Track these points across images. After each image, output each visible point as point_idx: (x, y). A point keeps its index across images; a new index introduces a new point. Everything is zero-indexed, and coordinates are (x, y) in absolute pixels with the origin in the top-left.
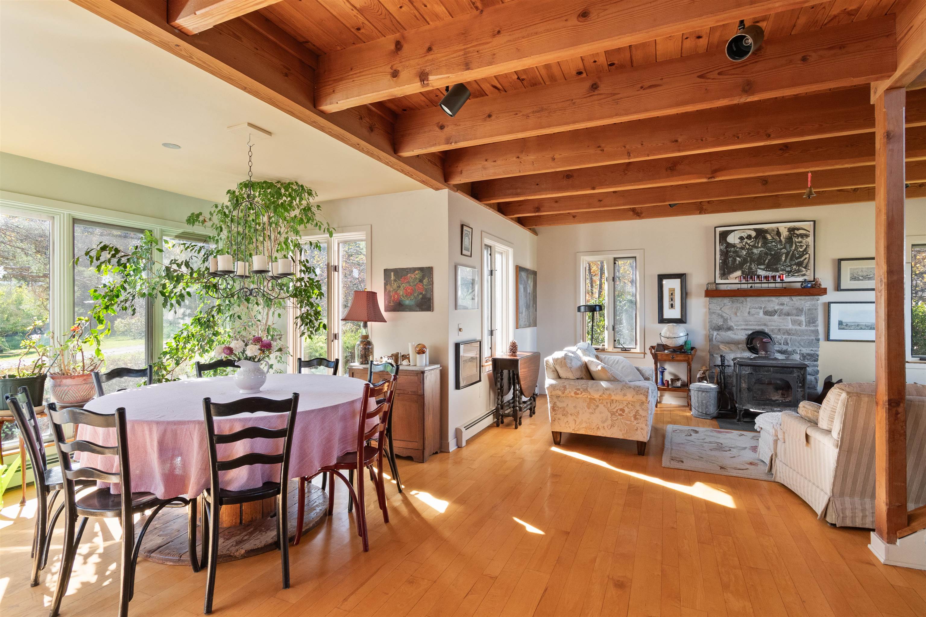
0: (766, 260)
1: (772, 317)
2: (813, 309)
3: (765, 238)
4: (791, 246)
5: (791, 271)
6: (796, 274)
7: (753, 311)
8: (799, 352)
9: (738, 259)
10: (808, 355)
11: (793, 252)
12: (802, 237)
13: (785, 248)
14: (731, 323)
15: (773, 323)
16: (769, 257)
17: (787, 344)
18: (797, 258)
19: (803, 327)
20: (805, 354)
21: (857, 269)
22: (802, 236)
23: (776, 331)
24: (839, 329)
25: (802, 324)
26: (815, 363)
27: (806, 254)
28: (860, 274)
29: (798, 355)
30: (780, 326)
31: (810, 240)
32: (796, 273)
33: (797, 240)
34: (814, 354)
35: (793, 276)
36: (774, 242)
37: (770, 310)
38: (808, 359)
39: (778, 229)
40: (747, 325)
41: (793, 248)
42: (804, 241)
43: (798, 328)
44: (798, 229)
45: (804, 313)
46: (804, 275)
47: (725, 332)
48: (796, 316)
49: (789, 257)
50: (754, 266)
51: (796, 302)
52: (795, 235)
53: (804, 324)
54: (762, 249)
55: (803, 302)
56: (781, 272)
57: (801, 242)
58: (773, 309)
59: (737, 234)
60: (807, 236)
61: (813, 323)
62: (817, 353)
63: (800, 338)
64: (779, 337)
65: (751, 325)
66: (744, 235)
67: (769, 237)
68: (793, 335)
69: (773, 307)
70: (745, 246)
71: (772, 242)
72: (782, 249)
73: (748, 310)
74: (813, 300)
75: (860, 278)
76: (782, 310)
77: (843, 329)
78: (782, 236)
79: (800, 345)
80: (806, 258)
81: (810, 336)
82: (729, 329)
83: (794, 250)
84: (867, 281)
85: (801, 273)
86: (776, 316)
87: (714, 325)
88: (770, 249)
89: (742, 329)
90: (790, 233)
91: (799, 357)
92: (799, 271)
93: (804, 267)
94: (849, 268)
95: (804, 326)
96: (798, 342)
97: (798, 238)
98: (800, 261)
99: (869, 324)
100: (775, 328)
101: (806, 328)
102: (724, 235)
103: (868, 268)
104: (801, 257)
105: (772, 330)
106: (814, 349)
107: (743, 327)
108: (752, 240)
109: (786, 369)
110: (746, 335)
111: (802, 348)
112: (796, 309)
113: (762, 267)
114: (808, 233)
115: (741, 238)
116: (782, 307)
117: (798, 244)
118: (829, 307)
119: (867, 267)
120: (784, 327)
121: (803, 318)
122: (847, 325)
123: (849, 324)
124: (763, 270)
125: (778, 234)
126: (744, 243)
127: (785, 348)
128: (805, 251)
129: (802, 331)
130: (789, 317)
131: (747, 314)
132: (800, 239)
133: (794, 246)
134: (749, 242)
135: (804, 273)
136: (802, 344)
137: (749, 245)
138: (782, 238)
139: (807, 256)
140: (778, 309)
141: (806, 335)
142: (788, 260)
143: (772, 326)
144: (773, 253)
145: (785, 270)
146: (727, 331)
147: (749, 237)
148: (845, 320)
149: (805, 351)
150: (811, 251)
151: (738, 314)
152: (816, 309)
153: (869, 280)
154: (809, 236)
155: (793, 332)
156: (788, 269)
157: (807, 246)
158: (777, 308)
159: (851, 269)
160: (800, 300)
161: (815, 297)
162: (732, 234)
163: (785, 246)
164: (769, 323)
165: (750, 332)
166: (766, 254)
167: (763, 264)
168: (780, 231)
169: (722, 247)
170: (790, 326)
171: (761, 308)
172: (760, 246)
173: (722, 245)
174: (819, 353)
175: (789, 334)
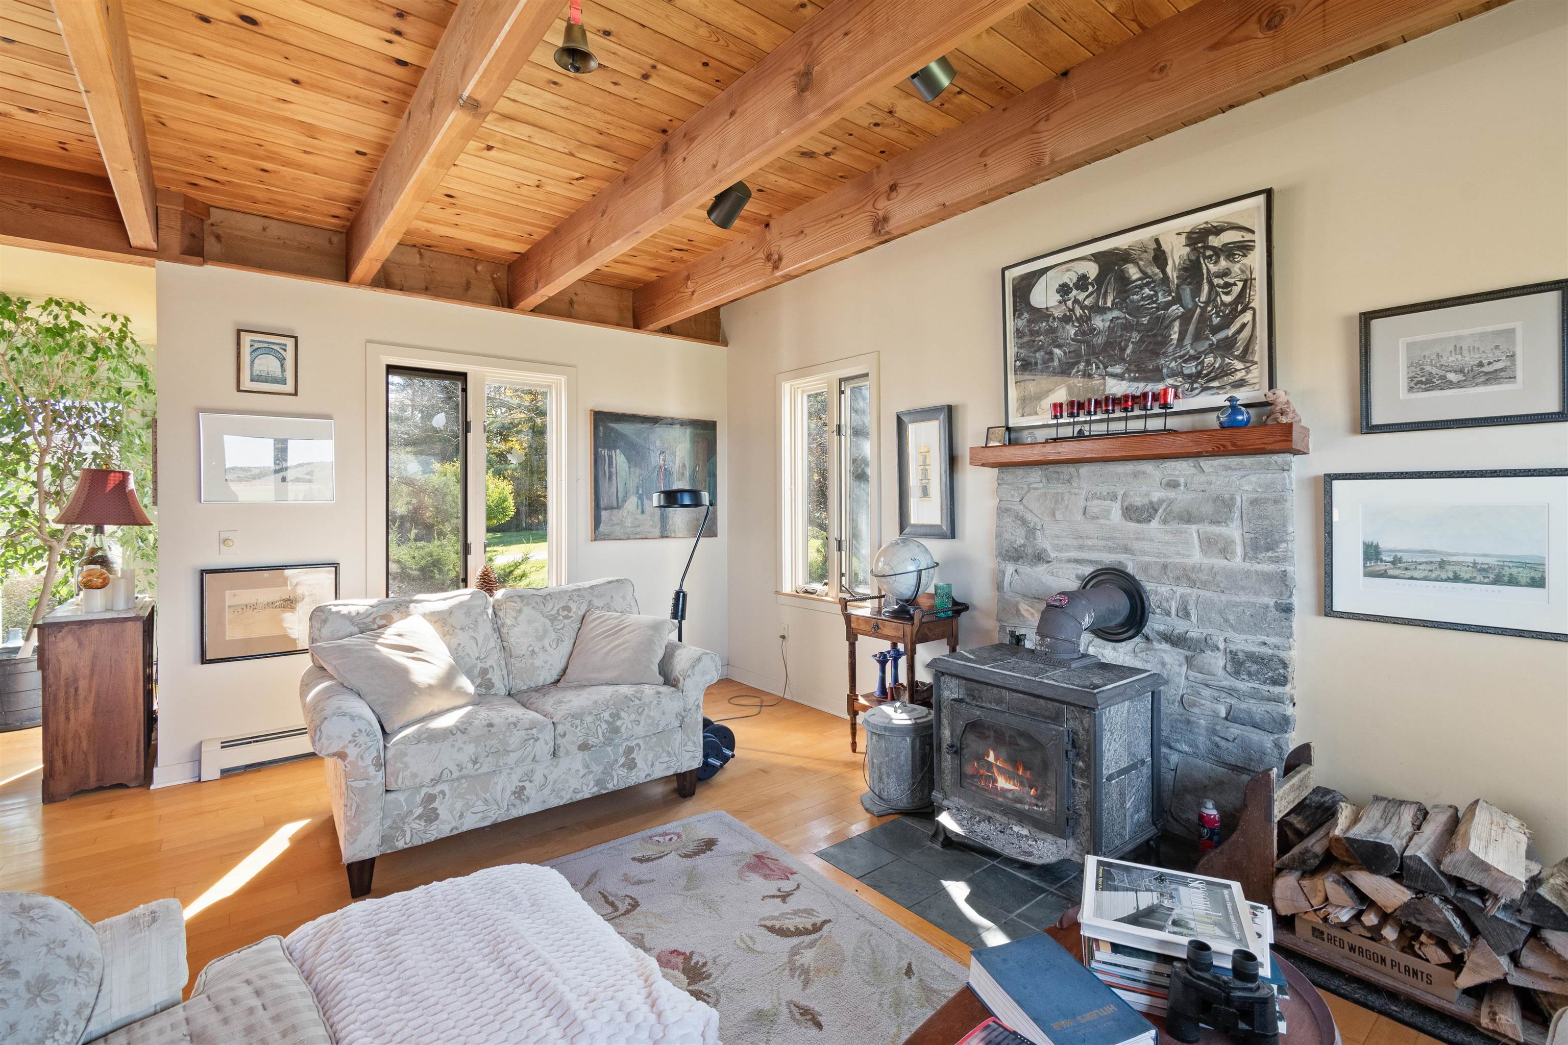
0: (1127, 346)
1: (1143, 526)
2: (1266, 501)
3: (1124, 281)
4: (1197, 292)
5: (1199, 375)
6: (1216, 384)
7: (1095, 506)
8: (1222, 646)
9: (1057, 351)
10: (1252, 657)
11: (1204, 310)
12: (1230, 256)
13: (1178, 300)
14: (1043, 542)
15: (1146, 546)
16: (1136, 337)
17: (1187, 615)
18: (1216, 330)
19: (1237, 561)
20: (1241, 656)
21: (1435, 341)
22: (1231, 251)
23: (1155, 571)
24: (1369, 574)
25: (1233, 553)
26: (1277, 690)
27: (1243, 311)
28: (1452, 360)
29: (1220, 655)
30: (1165, 556)
31: (1256, 260)
32: (1213, 379)
33: (1213, 268)
34: (1271, 658)
35: (1205, 389)
36: (1147, 284)
37: (1139, 504)
38: (1249, 674)
39: (1157, 241)
40: (1081, 548)
41: (1204, 297)
42: (1236, 268)
43: (1219, 562)
44: (1217, 231)
45: (1237, 515)
46: (1241, 383)
47: (1032, 566)
48: (1212, 522)
49: (1192, 328)
50: (1098, 368)
51: (1213, 478)
52: (1209, 253)
53: (1239, 550)
54: (1116, 313)
55: (1235, 476)
56: (1170, 381)
57: (1226, 273)
58: (1146, 501)
59: (1052, 280)
60: (1245, 248)
61: (1268, 549)
62: (1282, 654)
63: (1224, 598)
64: (1164, 590)
65: (1091, 549)
66: (1070, 278)
67: (1133, 272)
68: (1204, 585)
69: (1147, 495)
70: (1073, 310)
71: (1141, 288)
72: (1168, 305)
73: (1082, 504)
74: (1267, 468)
75: (1451, 376)
76: (1171, 502)
77: (1384, 575)
78: (1170, 262)
79: (1226, 621)
80: (1244, 326)
81: (1256, 593)
82: (1040, 558)
83: (1207, 303)
84: (1481, 389)
85: (1232, 379)
86: (1155, 524)
87: (1006, 545)
88: (1136, 311)
89: (1069, 561)
90: (1195, 249)
91: (1221, 663)
92: (1225, 372)
93: (1236, 358)
94: (1402, 343)
95: (1238, 559)
96: (1221, 612)
97: (1216, 263)
98: (1227, 338)
99: (1492, 561)
100: (1153, 559)
101: (1247, 565)
102: (1024, 287)
103: (1483, 335)
104: (1227, 323)
105: (1146, 568)
106: (1272, 640)
107: (1073, 554)
108: (1091, 289)
109: (1042, 702)
110: (1078, 577)
111: (1231, 634)
112: (1215, 500)
113: (1118, 369)
114: (1248, 237)
115: (1064, 290)
116: (1171, 494)
117: (1216, 281)
118: (1328, 493)
119: (1479, 330)
120: (1177, 560)
121: (1234, 531)
122: (1396, 561)
123: (1406, 557)
124: (1120, 377)
125: (1160, 257)
126: (1070, 303)
127: (1180, 626)
128: (1242, 302)
129: (1231, 575)
130: (1194, 528)
131: (1079, 517)
132: (1223, 263)
133: (1206, 288)
134: (1081, 296)
135: (1239, 375)
136: (1232, 618)
137: (1083, 308)
138: (1169, 269)
139: (1247, 317)
140: (1161, 502)
141: (1243, 588)
142: (1188, 341)
143: (1144, 553)
144: (1145, 320)
145: (1181, 374)
146: (1035, 564)
147: (1082, 282)
148: (1388, 543)
149: (1245, 643)
150: (1258, 299)
151: (1059, 516)
152: (1276, 502)
153: (1486, 382)
154: (1251, 248)
155: (1204, 577)
156: (1190, 368)
157: (1247, 283)
158: (1156, 496)
159: (1410, 346)
160: (1227, 468)
161: (1275, 457)
162: (1042, 280)
163: (1178, 293)
164: (1136, 545)
165: (1088, 570)
166: (1128, 327)
167: (1122, 360)
168: (1164, 247)
169: (1020, 323)
170: (1196, 557)
171: (1114, 498)
172: (1109, 304)
173: (1019, 317)
174: (1294, 655)
175: (1192, 584)
